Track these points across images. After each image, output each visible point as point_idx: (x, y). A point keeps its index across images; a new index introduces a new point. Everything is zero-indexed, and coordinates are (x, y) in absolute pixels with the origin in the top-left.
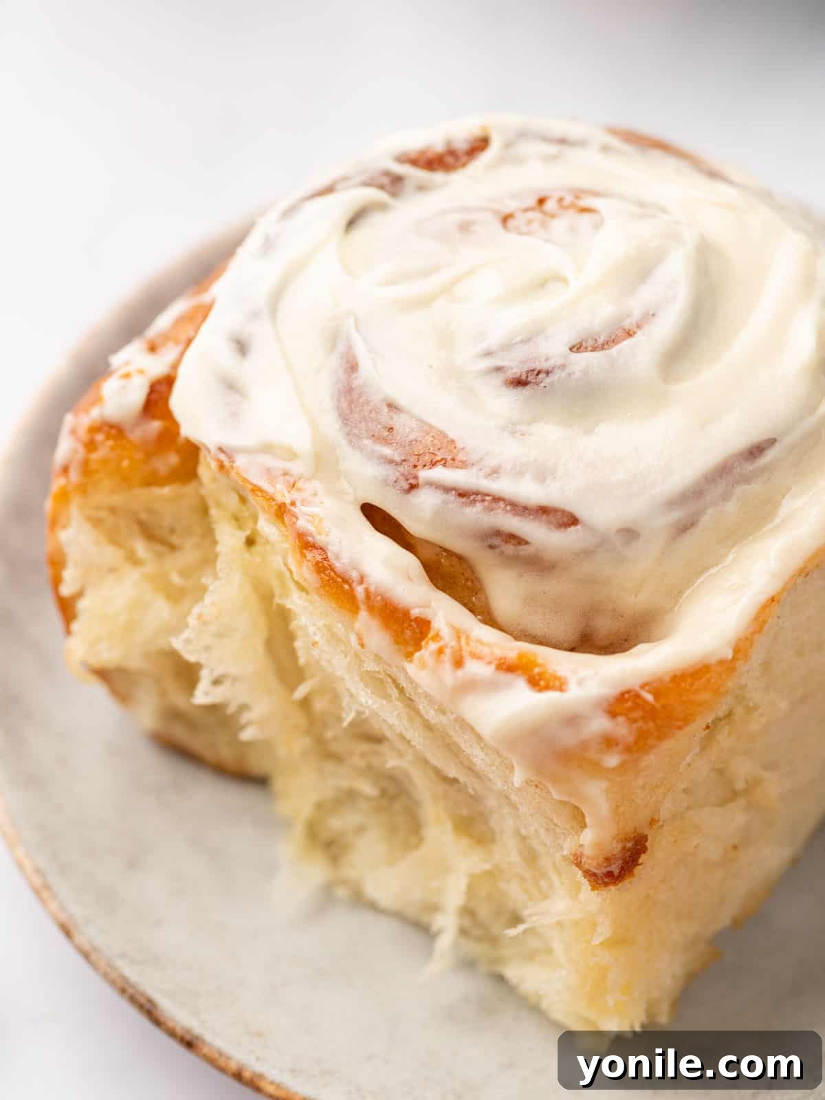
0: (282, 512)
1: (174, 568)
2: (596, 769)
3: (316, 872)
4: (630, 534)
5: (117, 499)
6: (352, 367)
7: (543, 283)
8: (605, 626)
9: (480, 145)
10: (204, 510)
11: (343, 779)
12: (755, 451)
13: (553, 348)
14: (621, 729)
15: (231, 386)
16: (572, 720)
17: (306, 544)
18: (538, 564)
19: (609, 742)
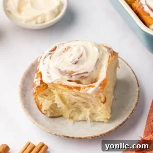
0: (61, 85)
1: (49, 97)
2: (101, 92)
3: (72, 121)
4: (92, 71)
5: (42, 93)
6: (59, 70)
7: (72, 55)
8: (93, 81)
9: (56, 47)
10: (50, 90)
11: (72, 110)
12: (98, 60)
13: (77, 59)
14: (101, 87)
15: (49, 77)
16: (97, 88)
17: (65, 86)
18: (86, 78)
19: (101, 89)
